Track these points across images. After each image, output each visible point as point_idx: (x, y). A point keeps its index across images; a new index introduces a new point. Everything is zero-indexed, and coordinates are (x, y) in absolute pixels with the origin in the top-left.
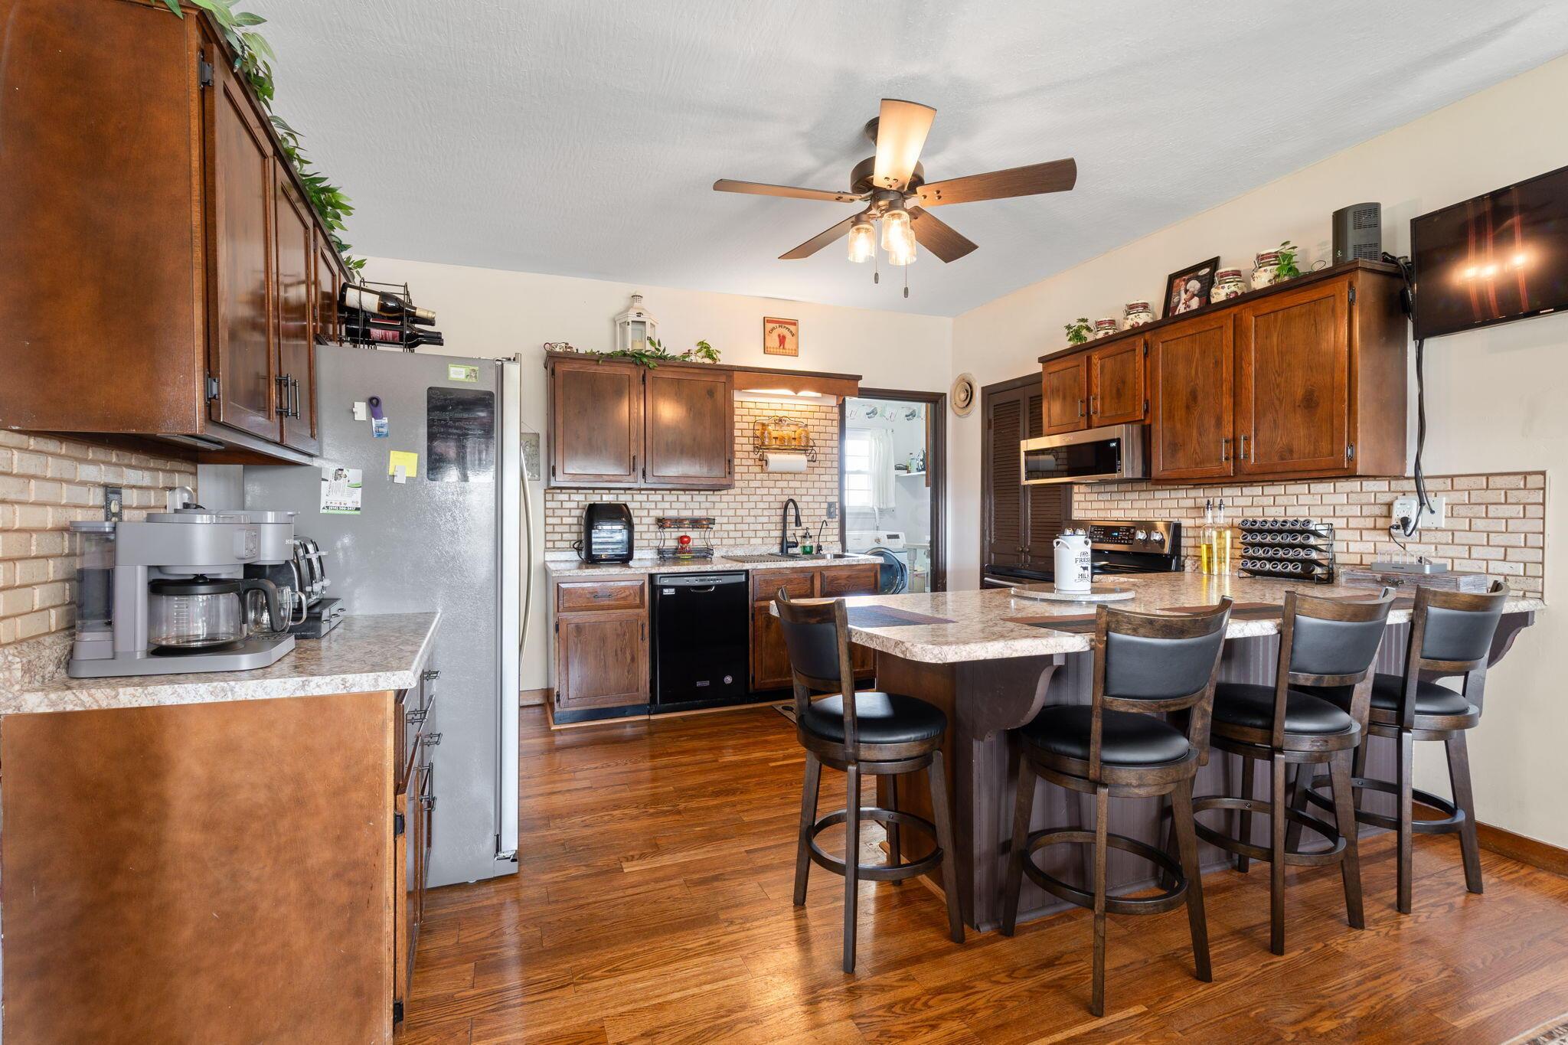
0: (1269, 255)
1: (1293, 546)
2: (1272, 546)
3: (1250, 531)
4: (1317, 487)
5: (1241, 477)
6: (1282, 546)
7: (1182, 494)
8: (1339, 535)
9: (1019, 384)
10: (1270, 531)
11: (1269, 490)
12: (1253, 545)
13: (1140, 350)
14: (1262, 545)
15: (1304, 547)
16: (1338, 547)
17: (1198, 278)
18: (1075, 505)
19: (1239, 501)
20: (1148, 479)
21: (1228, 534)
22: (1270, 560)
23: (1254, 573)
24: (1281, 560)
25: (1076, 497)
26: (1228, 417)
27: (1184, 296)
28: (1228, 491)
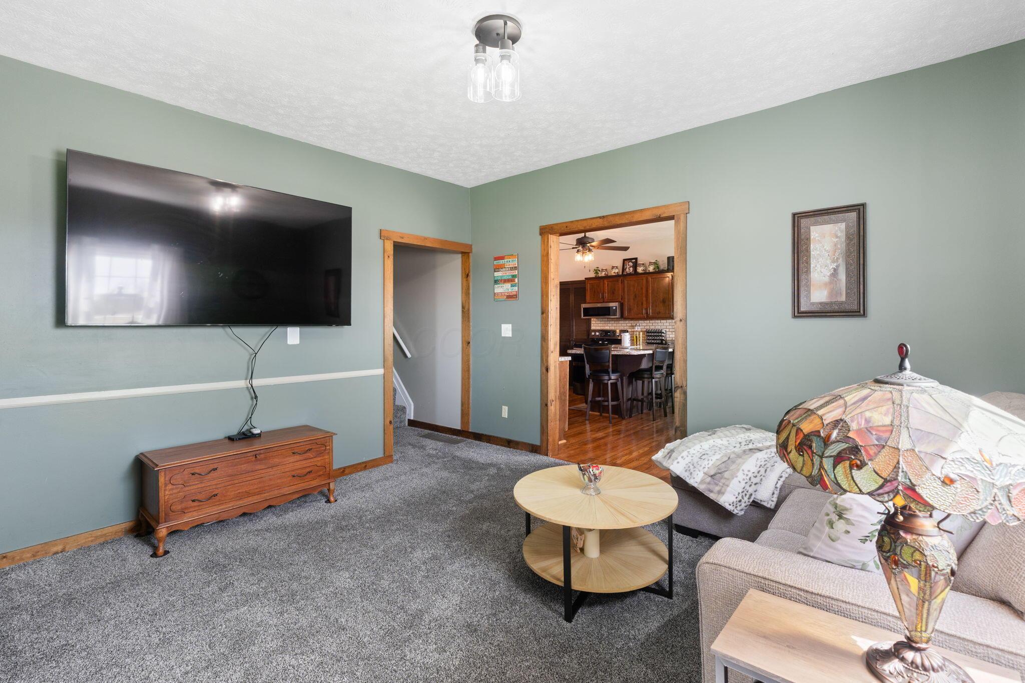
0: (652, 262)
1: (658, 336)
2: (653, 336)
3: (648, 332)
4: (662, 321)
5: (648, 318)
6: (656, 336)
7: (627, 322)
8: (667, 333)
9: (570, 283)
10: (653, 332)
11: (656, 321)
12: (649, 336)
13: (620, 281)
14: (651, 336)
15: (661, 336)
16: (668, 336)
17: (632, 262)
18: (592, 325)
19: (643, 324)
20: (623, 317)
21: (641, 333)
22: (653, 340)
23: (648, 343)
24: (656, 340)
25: (592, 322)
26: (644, 303)
27: (628, 266)
28: (640, 322)
